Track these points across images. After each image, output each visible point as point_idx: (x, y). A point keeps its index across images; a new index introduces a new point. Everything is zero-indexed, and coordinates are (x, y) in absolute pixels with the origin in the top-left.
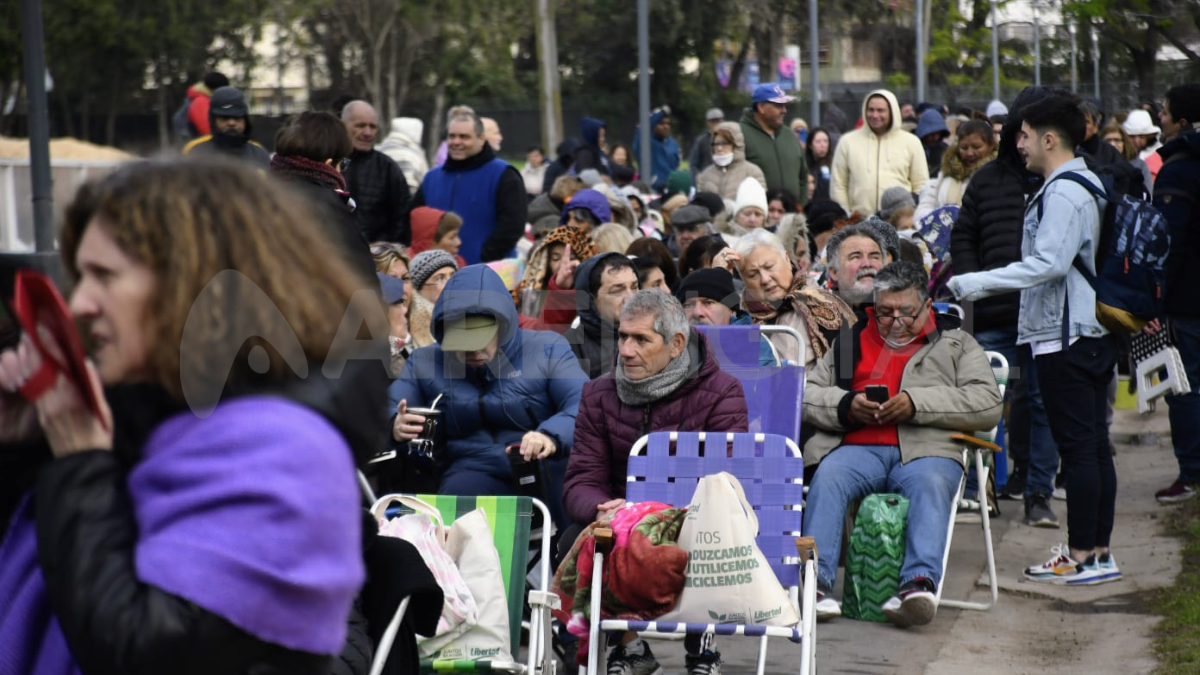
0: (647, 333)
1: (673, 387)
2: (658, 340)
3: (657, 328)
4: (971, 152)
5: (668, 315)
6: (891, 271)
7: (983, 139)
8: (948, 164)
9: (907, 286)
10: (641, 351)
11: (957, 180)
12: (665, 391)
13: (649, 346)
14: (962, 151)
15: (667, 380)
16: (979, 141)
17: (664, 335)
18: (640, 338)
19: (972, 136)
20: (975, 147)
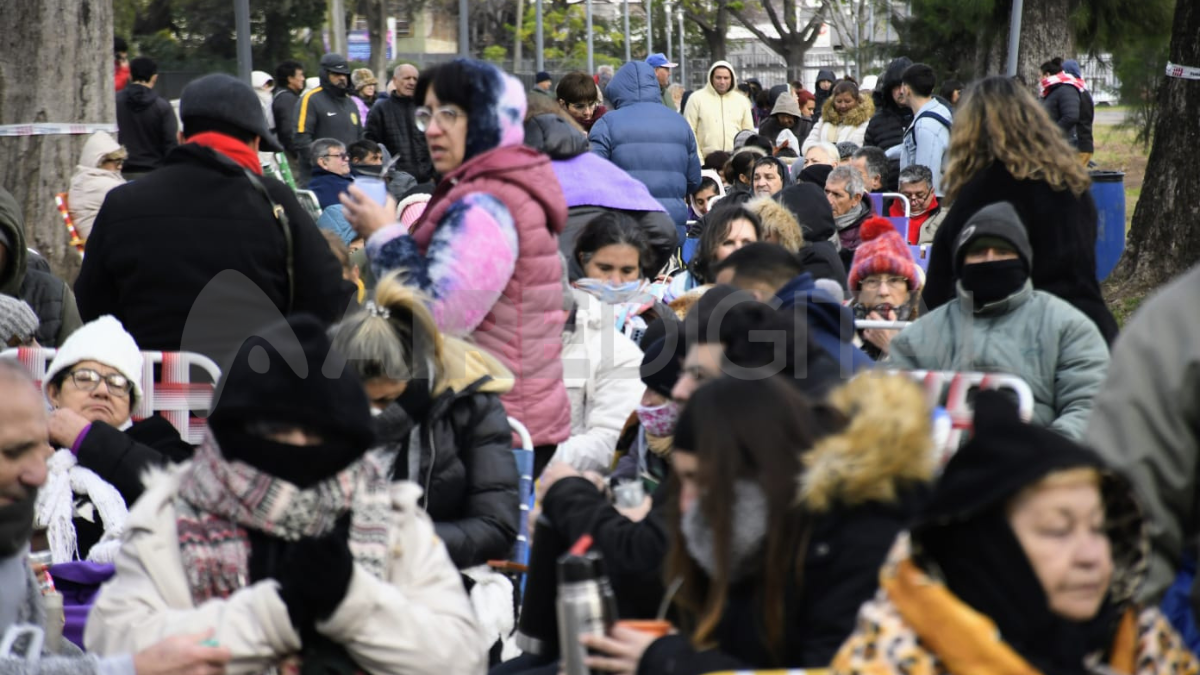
0: (842, 192)
1: (851, 222)
2: (847, 196)
3: (847, 189)
4: (843, 105)
5: (854, 182)
6: (910, 171)
7: (853, 96)
8: (827, 113)
9: (921, 180)
10: (836, 201)
11: (834, 125)
12: (848, 224)
13: (841, 199)
14: (837, 103)
15: (849, 218)
16: (849, 97)
17: (850, 193)
18: (836, 194)
19: (845, 93)
20: (847, 101)
